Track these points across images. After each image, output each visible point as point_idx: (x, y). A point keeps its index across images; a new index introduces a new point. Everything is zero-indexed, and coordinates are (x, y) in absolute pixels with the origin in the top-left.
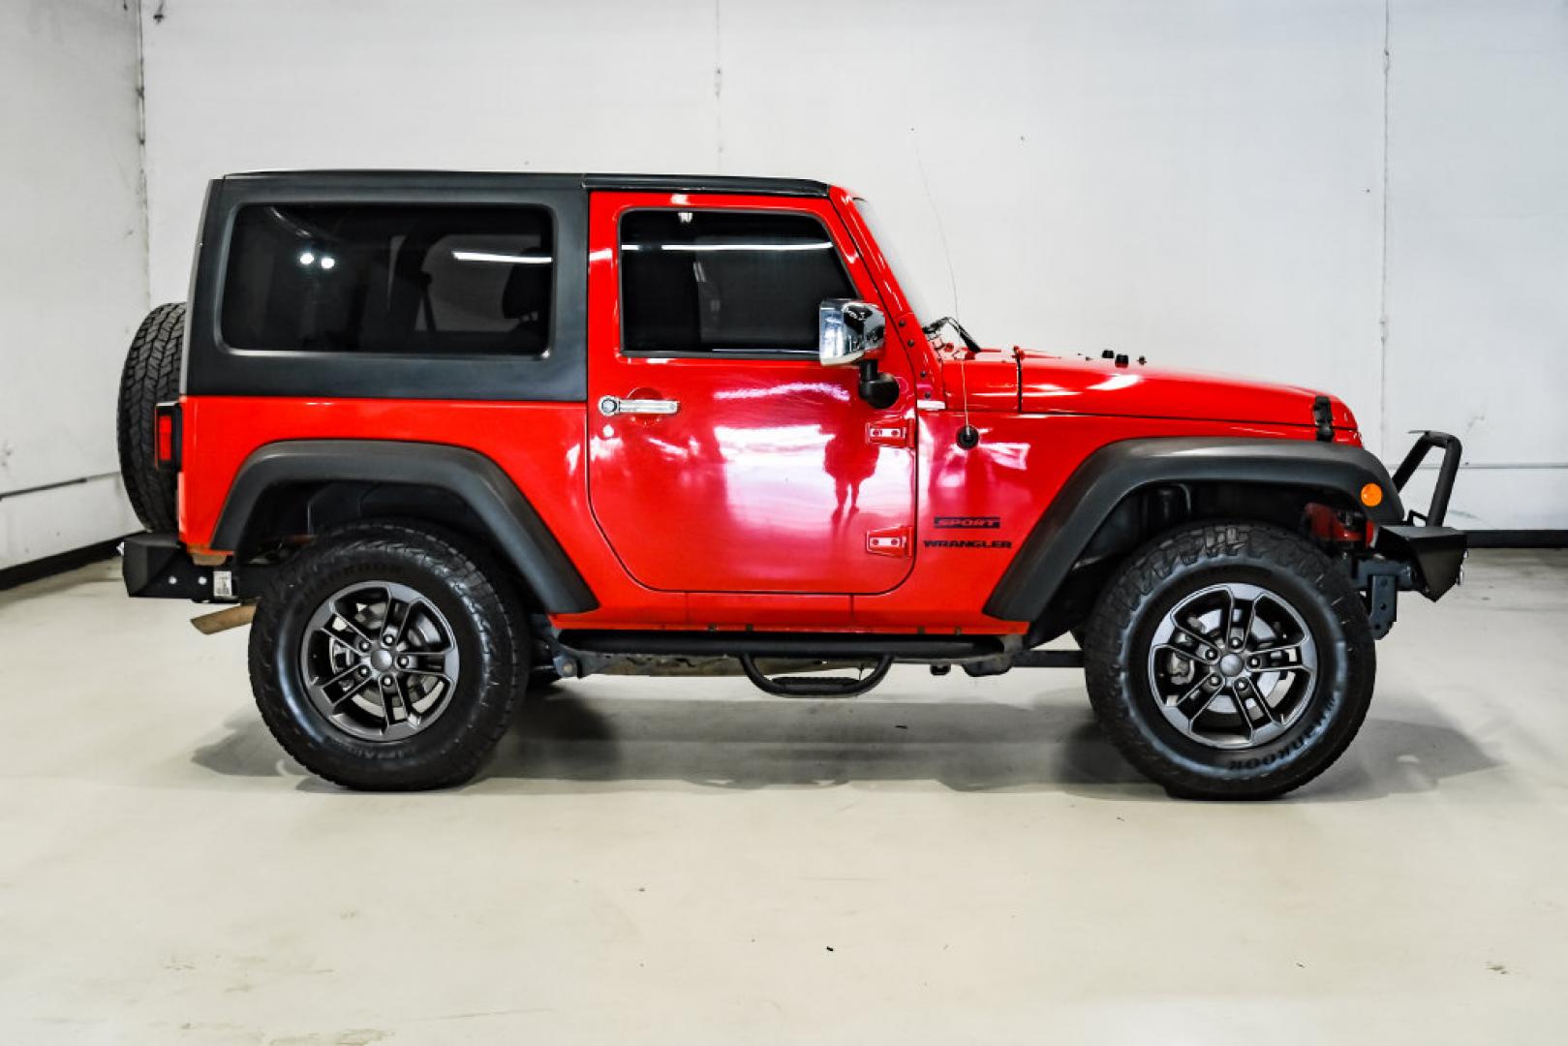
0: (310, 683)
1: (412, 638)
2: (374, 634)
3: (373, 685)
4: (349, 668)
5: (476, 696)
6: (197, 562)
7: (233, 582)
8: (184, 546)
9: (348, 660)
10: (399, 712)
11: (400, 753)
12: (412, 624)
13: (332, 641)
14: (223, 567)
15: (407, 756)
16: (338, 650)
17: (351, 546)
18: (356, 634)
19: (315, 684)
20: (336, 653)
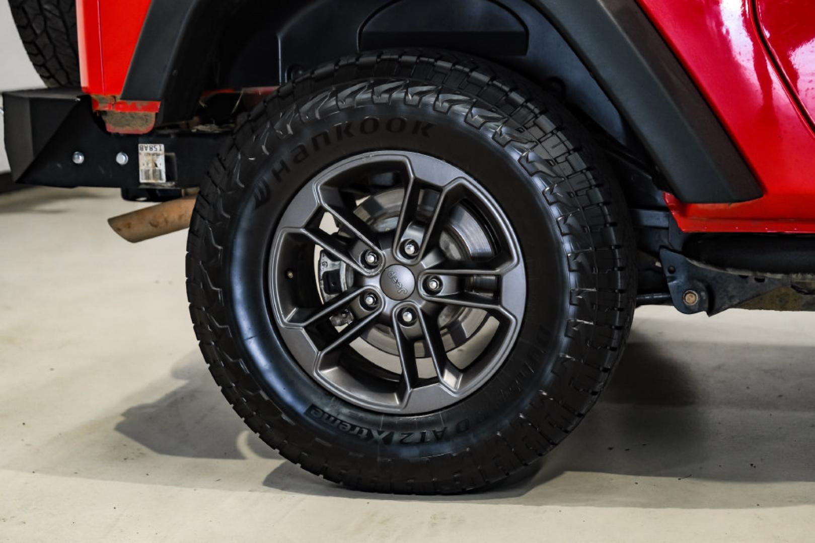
0: (284, 319)
1: (447, 248)
2: (387, 238)
3: (383, 322)
4: (343, 295)
5: (553, 344)
6: (111, 128)
7: (168, 160)
8: (87, 100)
9: (344, 281)
10: (426, 367)
11: (429, 434)
12: (445, 223)
13: (318, 249)
14: (152, 137)
15: (439, 438)
16: (329, 266)
17: (348, 91)
18: (357, 239)
19: (292, 321)
20: (324, 269)
